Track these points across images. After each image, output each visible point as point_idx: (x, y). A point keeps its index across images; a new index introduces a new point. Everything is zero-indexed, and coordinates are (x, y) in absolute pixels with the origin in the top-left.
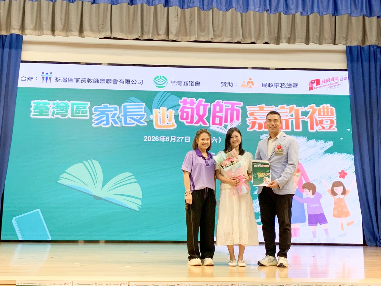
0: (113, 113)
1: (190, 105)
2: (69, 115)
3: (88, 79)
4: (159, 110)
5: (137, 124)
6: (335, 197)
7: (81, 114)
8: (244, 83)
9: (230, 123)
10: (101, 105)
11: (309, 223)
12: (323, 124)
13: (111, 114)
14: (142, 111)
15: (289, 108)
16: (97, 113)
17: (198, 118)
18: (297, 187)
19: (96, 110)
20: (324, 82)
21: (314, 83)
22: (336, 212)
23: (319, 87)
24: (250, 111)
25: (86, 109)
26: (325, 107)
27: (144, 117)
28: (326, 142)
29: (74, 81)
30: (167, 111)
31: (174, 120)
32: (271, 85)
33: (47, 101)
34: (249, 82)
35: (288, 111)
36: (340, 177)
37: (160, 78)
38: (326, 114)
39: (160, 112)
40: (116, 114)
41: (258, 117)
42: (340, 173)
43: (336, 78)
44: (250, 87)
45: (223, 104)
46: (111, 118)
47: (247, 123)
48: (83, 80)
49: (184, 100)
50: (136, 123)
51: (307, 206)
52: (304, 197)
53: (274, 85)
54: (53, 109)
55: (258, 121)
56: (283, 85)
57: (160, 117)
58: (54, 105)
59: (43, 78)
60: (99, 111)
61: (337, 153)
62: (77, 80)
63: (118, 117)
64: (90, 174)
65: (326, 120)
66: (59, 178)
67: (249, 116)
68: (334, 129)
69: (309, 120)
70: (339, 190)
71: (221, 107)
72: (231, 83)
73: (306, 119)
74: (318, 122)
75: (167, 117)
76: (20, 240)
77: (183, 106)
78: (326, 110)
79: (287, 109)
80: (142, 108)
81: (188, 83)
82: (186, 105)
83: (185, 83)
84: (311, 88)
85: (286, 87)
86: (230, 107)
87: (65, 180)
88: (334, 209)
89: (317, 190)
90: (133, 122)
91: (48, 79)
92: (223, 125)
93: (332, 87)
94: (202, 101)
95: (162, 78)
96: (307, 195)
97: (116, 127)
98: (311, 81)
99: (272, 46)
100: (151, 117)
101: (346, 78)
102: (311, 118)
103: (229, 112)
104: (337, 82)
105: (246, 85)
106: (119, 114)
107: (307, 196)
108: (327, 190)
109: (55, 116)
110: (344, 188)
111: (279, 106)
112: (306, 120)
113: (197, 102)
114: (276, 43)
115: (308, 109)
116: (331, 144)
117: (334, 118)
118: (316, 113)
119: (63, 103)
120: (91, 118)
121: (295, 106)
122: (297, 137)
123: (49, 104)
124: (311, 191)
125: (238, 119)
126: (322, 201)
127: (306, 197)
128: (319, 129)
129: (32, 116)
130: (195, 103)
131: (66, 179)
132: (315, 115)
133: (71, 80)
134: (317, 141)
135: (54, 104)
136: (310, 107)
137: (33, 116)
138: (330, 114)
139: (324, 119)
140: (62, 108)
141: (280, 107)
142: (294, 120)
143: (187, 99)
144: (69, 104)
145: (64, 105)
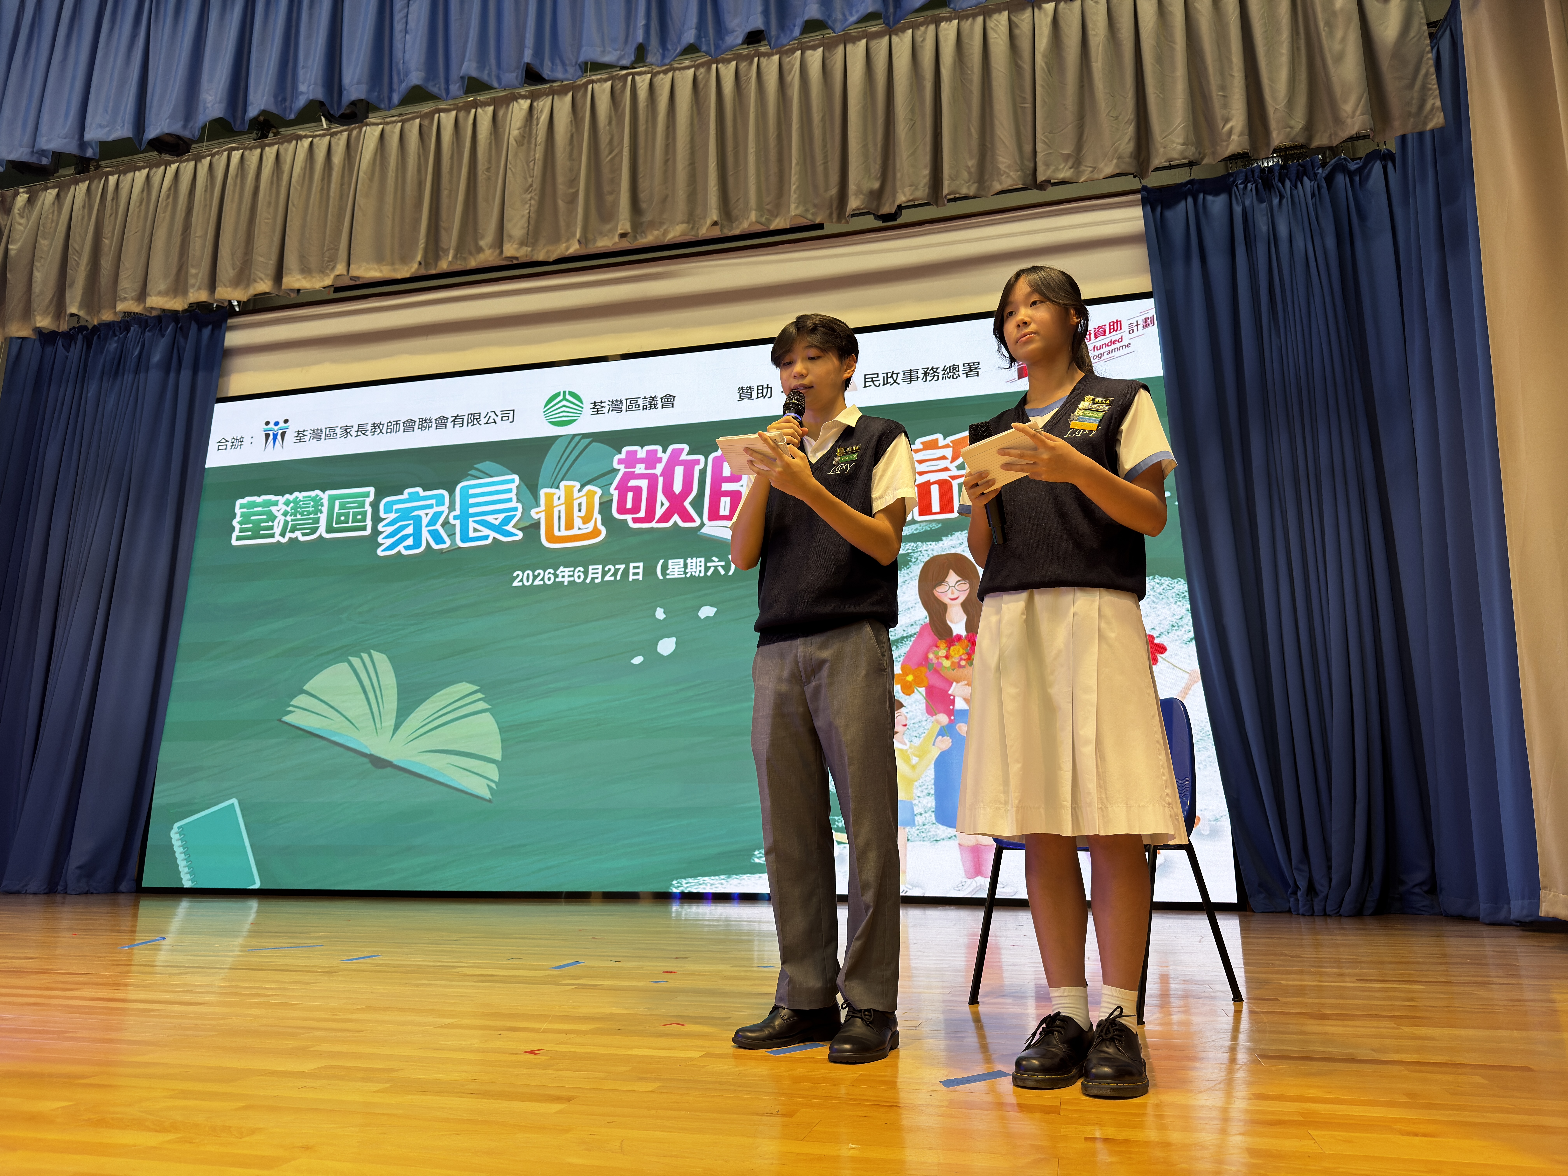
0: (431, 512)
1: (647, 468)
2: (322, 531)
3: (374, 424)
4: (557, 490)
5: (494, 538)
7: (350, 524)
10: (402, 494)
13: (427, 515)
14: (510, 500)
15: (951, 445)
16: (394, 517)
17: (667, 504)
19: (388, 508)
25: (364, 508)
27: (516, 515)
29: (338, 436)
30: (580, 491)
31: (599, 518)
32: (890, 379)
33: (272, 498)
35: (949, 452)
37: (561, 397)
39: (559, 498)
40: (442, 512)
43: (1114, 325)
46: (426, 526)
48: (361, 430)
49: (628, 452)
50: (493, 535)
54: (284, 518)
56: (930, 373)
57: (559, 511)
58: (287, 506)
59: (267, 436)
60: (397, 511)
62: (346, 431)
63: (446, 524)
64: (365, 692)
66: (289, 710)
72: (768, 388)
75: (580, 510)
77: (625, 473)
79: (946, 446)
80: (509, 491)
81: (640, 402)
82: (635, 467)
83: (633, 404)
84: (1024, 371)
85: (941, 378)
87: (301, 714)
90: (486, 532)
91: (279, 437)
94: (683, 450)
95: (568, 397)
97: (439, 551)
100: (536, 513)
101: (1148, 322)
104: (1117, 337)
106: (448, 515)
109: (289, 535)
111: (921, 440)
113: (665, 457)
119: (310, 497)
120: (376, 533)
123: (277, 504)
129: (234, 542)
130: (660, 460)
131: (307, 710)
133: (331, 433)
135: (287, 504)
137: (237, 540)
140: (305, 513)
141: (924, 442)
143: (636, 452)
144: (322, 499)
145: (312, 503)
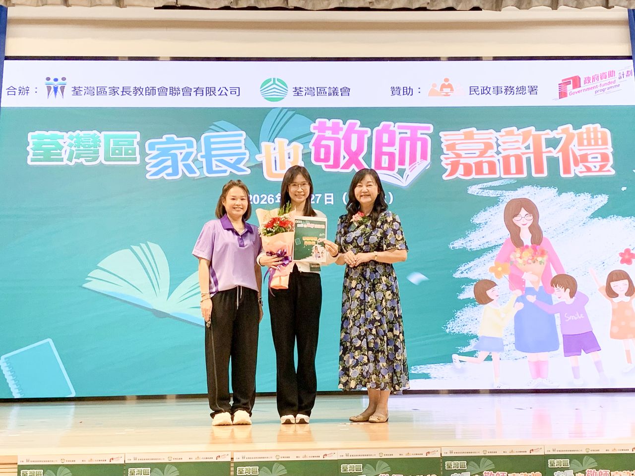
0: (184, 152)
1: (332, 134)
2: (101, 159)
3: (135, 87)
4: (273, 143)
5: (231, 172)
6: (614, 299)
7: (123, 156)
8: (435, 88)
9: (409, 165)
10: (162, 138)
11: (565, 352)
12: (587, 161)
13: (181, 153)
14: (240, 148)
15: (522, 134)
16: (155, 153)
18: (541, 284)
19: (152, 147)
20: (587, 81)
21: (569, 83)
22: (616, 330)
23: (579, 92)
24: (447, 140)
25: (133, 145)
26: (592, 130)
27: (245, 158)
28: (595, 196)
29: (108, 93)
30: (288, 145)
32: (485, 91)
33: (58, 133)
34: (443, 86)
35: (520, 138)
36: (622, 262)
37: (272, 82)
38: (593, 142)
39: (274, 149)
40: (191, 153)
41: (463, 153)
42: (621, 255)
43: (612, 73)
44: (447, 95)
45: (396, 129)
46: (182, 161)
47: (443, 164)
48: (125, 91)
49: (320, 123)
50: (229, 170)
51: (559, 318)
52: (554, 303)
53: (492, 89)
54: (70, 148)
55: (462, 161)
56: (509, 90)
57: (275, 157)
58: (72, 140)
59: (49, 89)
60: (158, 149)
61: (615, 216)
62: (114, 91)
63: (195, 160)
64: (145, 269)
65: (594, 153)
66: (86, 279)
67: (445, 151)
68: (609, 171)
69: (560, 155)
70: (620, 286)
71: (392, 135)
72: (410, 89)
73: (555, 153)
74: (579, 158)
75: (289, 158)
76: (15, 397)
77: (319, 136)
78: (592, 136)
79: (519, 135)
80: (239, 141)
81: (327, 90)
82: (325, 132)
83: (321, 91)
84: (562, 94)
85: (515, 93)
86: (408, 135)
87: (97, 282)
88: (613, 322)
89: (580, 289)
90: (224, 167)
91: (59, 90)
92: (396, 170)
93: (603, 90)
94: (356, 124)
95: (277, 82)
96: (559, 298)
97: (193, 179)
98: (563, 80)
99: (486, 15)
100: (259, 158)
101: (629, 73)
102: (565, 151)
103: (408, 143)
104: (613, 80)
105: (439, 90)
106: (197, 154)
107: (560, 300)
108: (598, 288)
109: (74, 161)
110: (630, 282)
111: (503, 130)
112: (556, 156)
113: (345, 127)
114: (494, 9)
115: (558, 134)
116: (603, 199)
117: (609, 150)
118: (574, 141)
119: (90, 135)
120: (144, 163)
121: (533, 128)
122: (539, 188)
123: (62, 138)
124: (568, 290)
125: (424, 157)
126: (588, 308)
127: (557, 302)
128: (581, 172)
129: (29, 162)
130: (341, 129)
131: (101, 280)
132: (571, 146)
133: (101, 91)
134: (578, 195)
135: (71, 138)
136: (562, 130)
137: (31, 161)
138: (600, 142)
139: (589, 153)
140: (87, 146)
141: (505, 132)
142: (532, 156)
143: (325, 122)
144: (99, 137)
145: (92, 140)
